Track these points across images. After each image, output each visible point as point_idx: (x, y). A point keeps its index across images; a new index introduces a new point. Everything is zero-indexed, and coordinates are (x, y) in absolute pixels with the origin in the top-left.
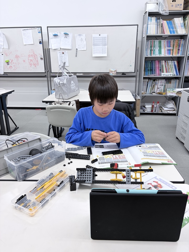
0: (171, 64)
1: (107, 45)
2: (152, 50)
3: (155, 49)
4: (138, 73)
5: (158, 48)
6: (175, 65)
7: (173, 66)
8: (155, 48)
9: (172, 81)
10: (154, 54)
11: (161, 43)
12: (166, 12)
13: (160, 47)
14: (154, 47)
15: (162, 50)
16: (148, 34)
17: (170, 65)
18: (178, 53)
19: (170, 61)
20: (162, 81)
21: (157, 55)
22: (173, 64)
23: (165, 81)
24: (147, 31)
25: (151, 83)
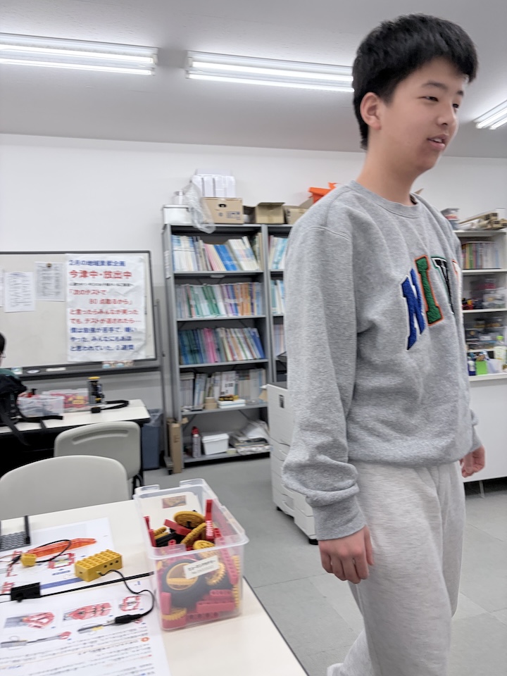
3: (197, 303)
4: (166, 359)
5: (205, 301)
9: (253, 374)
12: (208, 227)
14: (195, 300)
16: (176, 272)
18: (253, 311)
21: (207, 315)
23: (236, 374)
24: (174, 266)
25: (203, 382)
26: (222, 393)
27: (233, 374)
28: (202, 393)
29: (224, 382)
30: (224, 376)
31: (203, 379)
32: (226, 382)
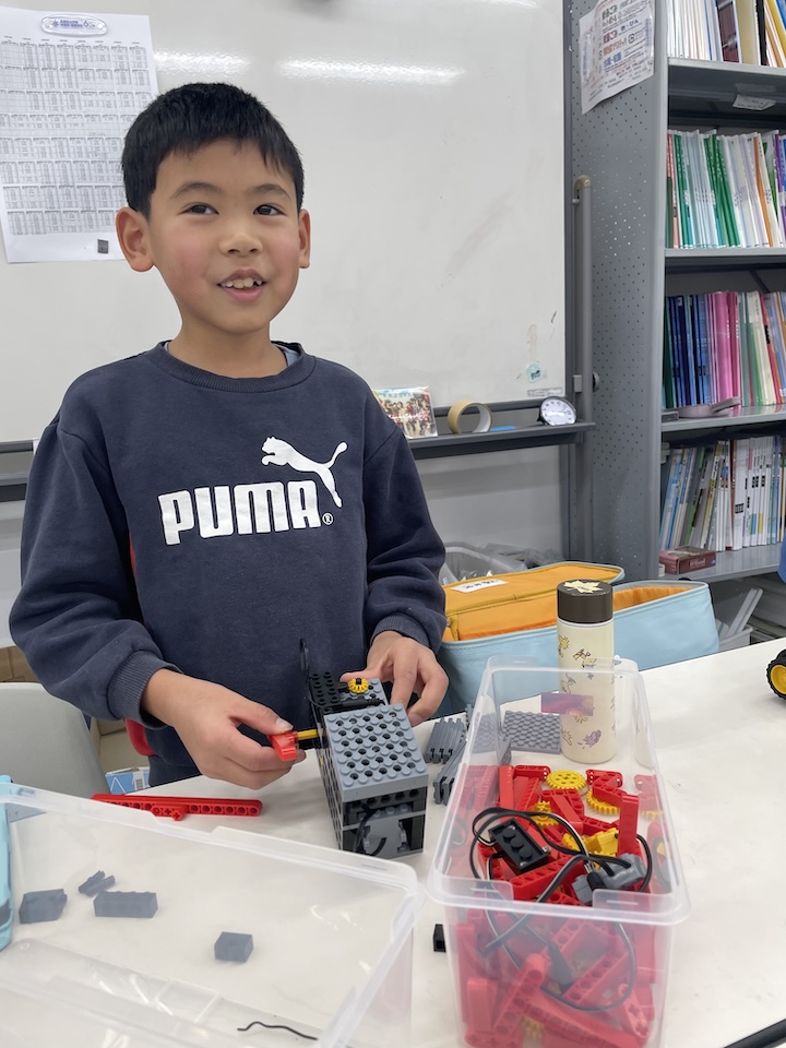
2: (674, 208)
3: (688, 202)
5: (711, 195)
8: (687, 194)
10: (687, 240)
11: (721, 155)
14: (683, 187)
20: (756, 454)
23: (776, 444)
25: (687, 475)
26: (737, 509)
27: (765, 447)
28: (682, 508)
29: (741, 474)
30: (741, 456)
31: (688, 466)
32: (747, 474)
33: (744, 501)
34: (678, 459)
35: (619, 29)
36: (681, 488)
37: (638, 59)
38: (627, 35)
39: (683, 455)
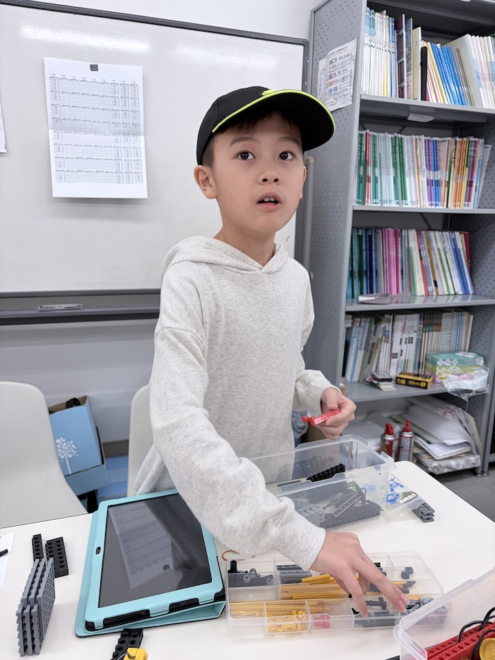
0: (440, 246)
1: (145, 135)
2: (369, 178)
3: (377, 174)
5: (392, 170)
6: (456, 251)
7: (451, 257)
8: (377, 170)
10: (375, 197)
11: (401, 147)
13: (399, 165)
14: (375, 166)
15: (407, 179)
17: (439, 249)
18: (468, 199)
19: (437, 233)
20: (408, 324)
21: (390, 201)
22: (449, 246)
23: (420, 319)
25: (364, 334)
26: (393, 356)
27: (414, 320)
28: (361, 353)
29: (398, 336)
30: (399, 324)
31: (364, 328)
32: (402, 335)
33: (399, 352)
34: (358, 324)
35: (337, 72)
36: (360, 342)
37: (346, 93)
38: (341, 77)
39: (360, 322)
